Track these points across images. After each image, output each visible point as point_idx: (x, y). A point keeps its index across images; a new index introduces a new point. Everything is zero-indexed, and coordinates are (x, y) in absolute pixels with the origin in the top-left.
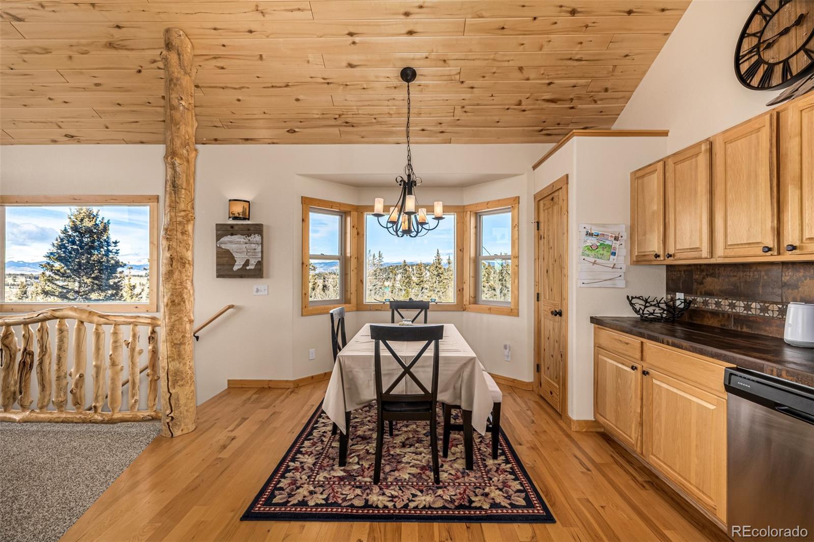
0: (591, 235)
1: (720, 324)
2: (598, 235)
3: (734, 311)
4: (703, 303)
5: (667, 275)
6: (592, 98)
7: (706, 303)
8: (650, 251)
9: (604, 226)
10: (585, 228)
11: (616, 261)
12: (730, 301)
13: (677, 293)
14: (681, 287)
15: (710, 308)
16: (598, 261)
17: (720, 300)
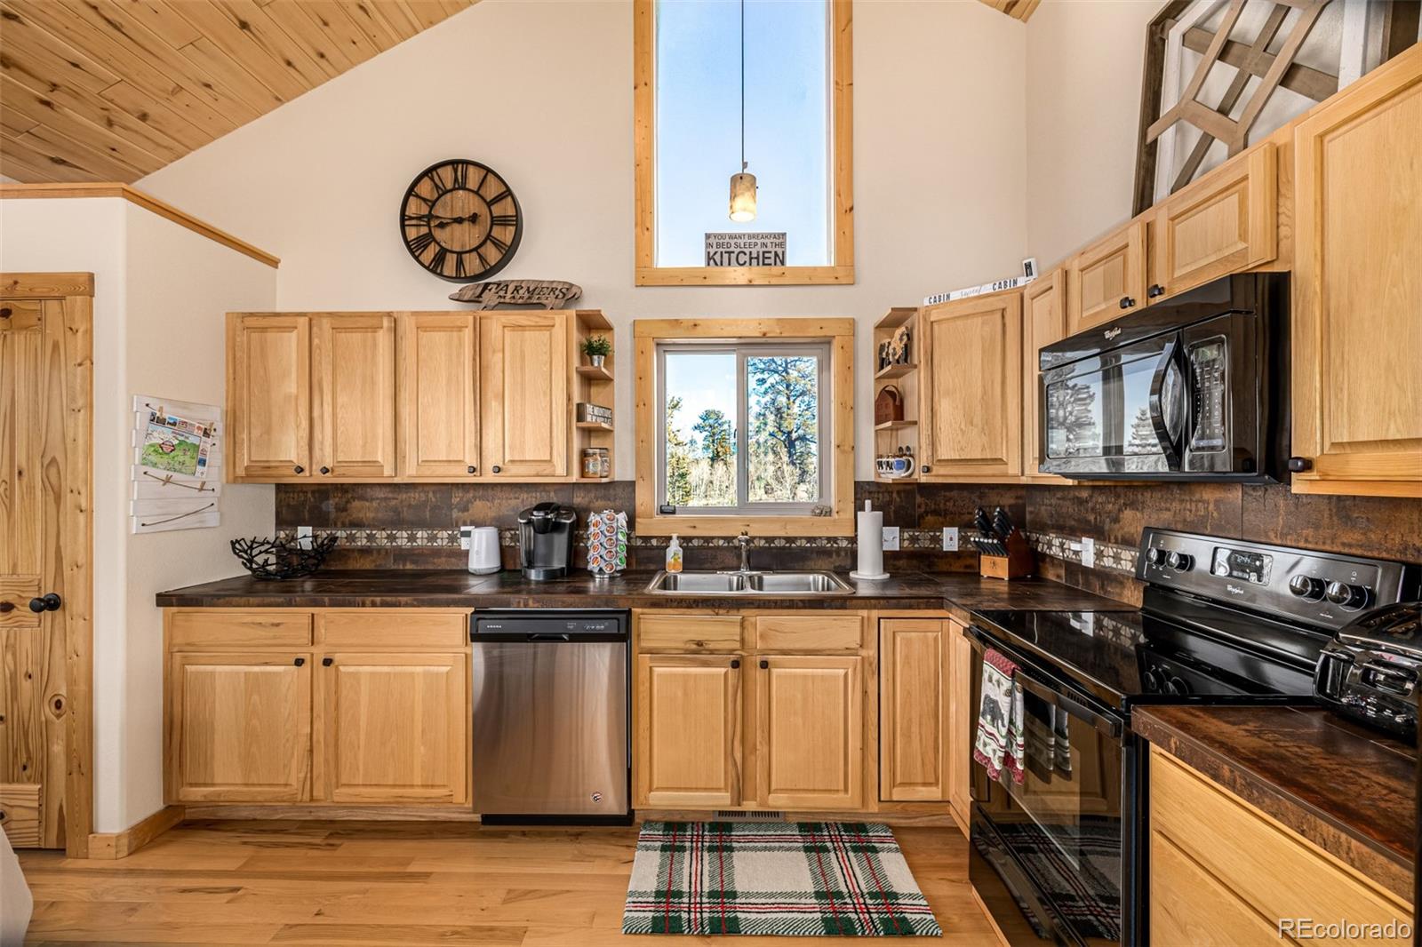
0: (161, 421)
1: (374, 564)
2: (174, 424)
3: (394, 544)
4: (346, 538)
5: (276, 499)
6: (106, 113)
7: (351, 538)
8: (281, 461)
9: (185, 405)
10: (147, 405)
11: (207, 477)
12: (389, 532)
13: (299, 528)
14: (307, 517)
15: (359, 544)
16: (176, 476)
17: (374, 532)
